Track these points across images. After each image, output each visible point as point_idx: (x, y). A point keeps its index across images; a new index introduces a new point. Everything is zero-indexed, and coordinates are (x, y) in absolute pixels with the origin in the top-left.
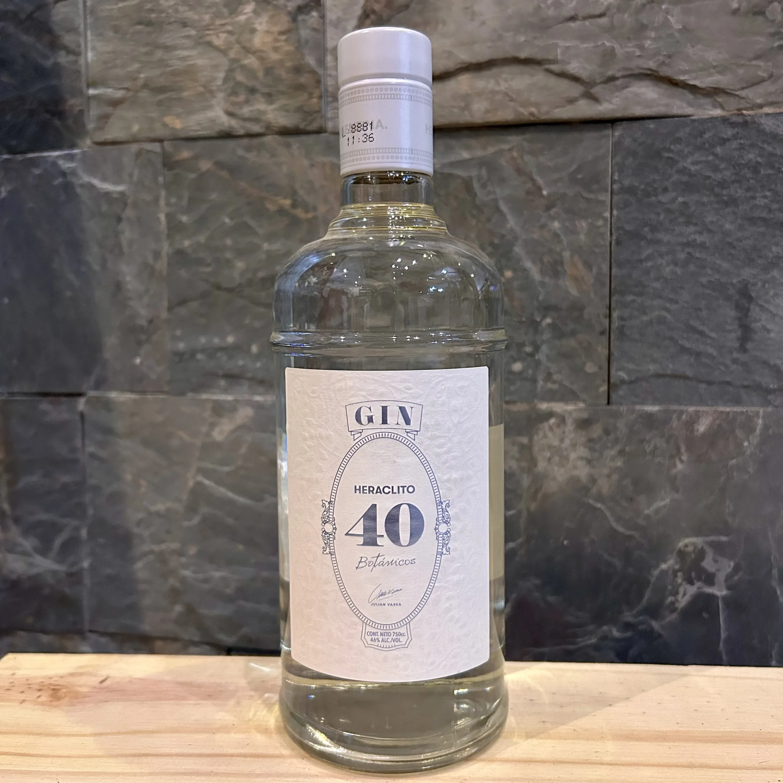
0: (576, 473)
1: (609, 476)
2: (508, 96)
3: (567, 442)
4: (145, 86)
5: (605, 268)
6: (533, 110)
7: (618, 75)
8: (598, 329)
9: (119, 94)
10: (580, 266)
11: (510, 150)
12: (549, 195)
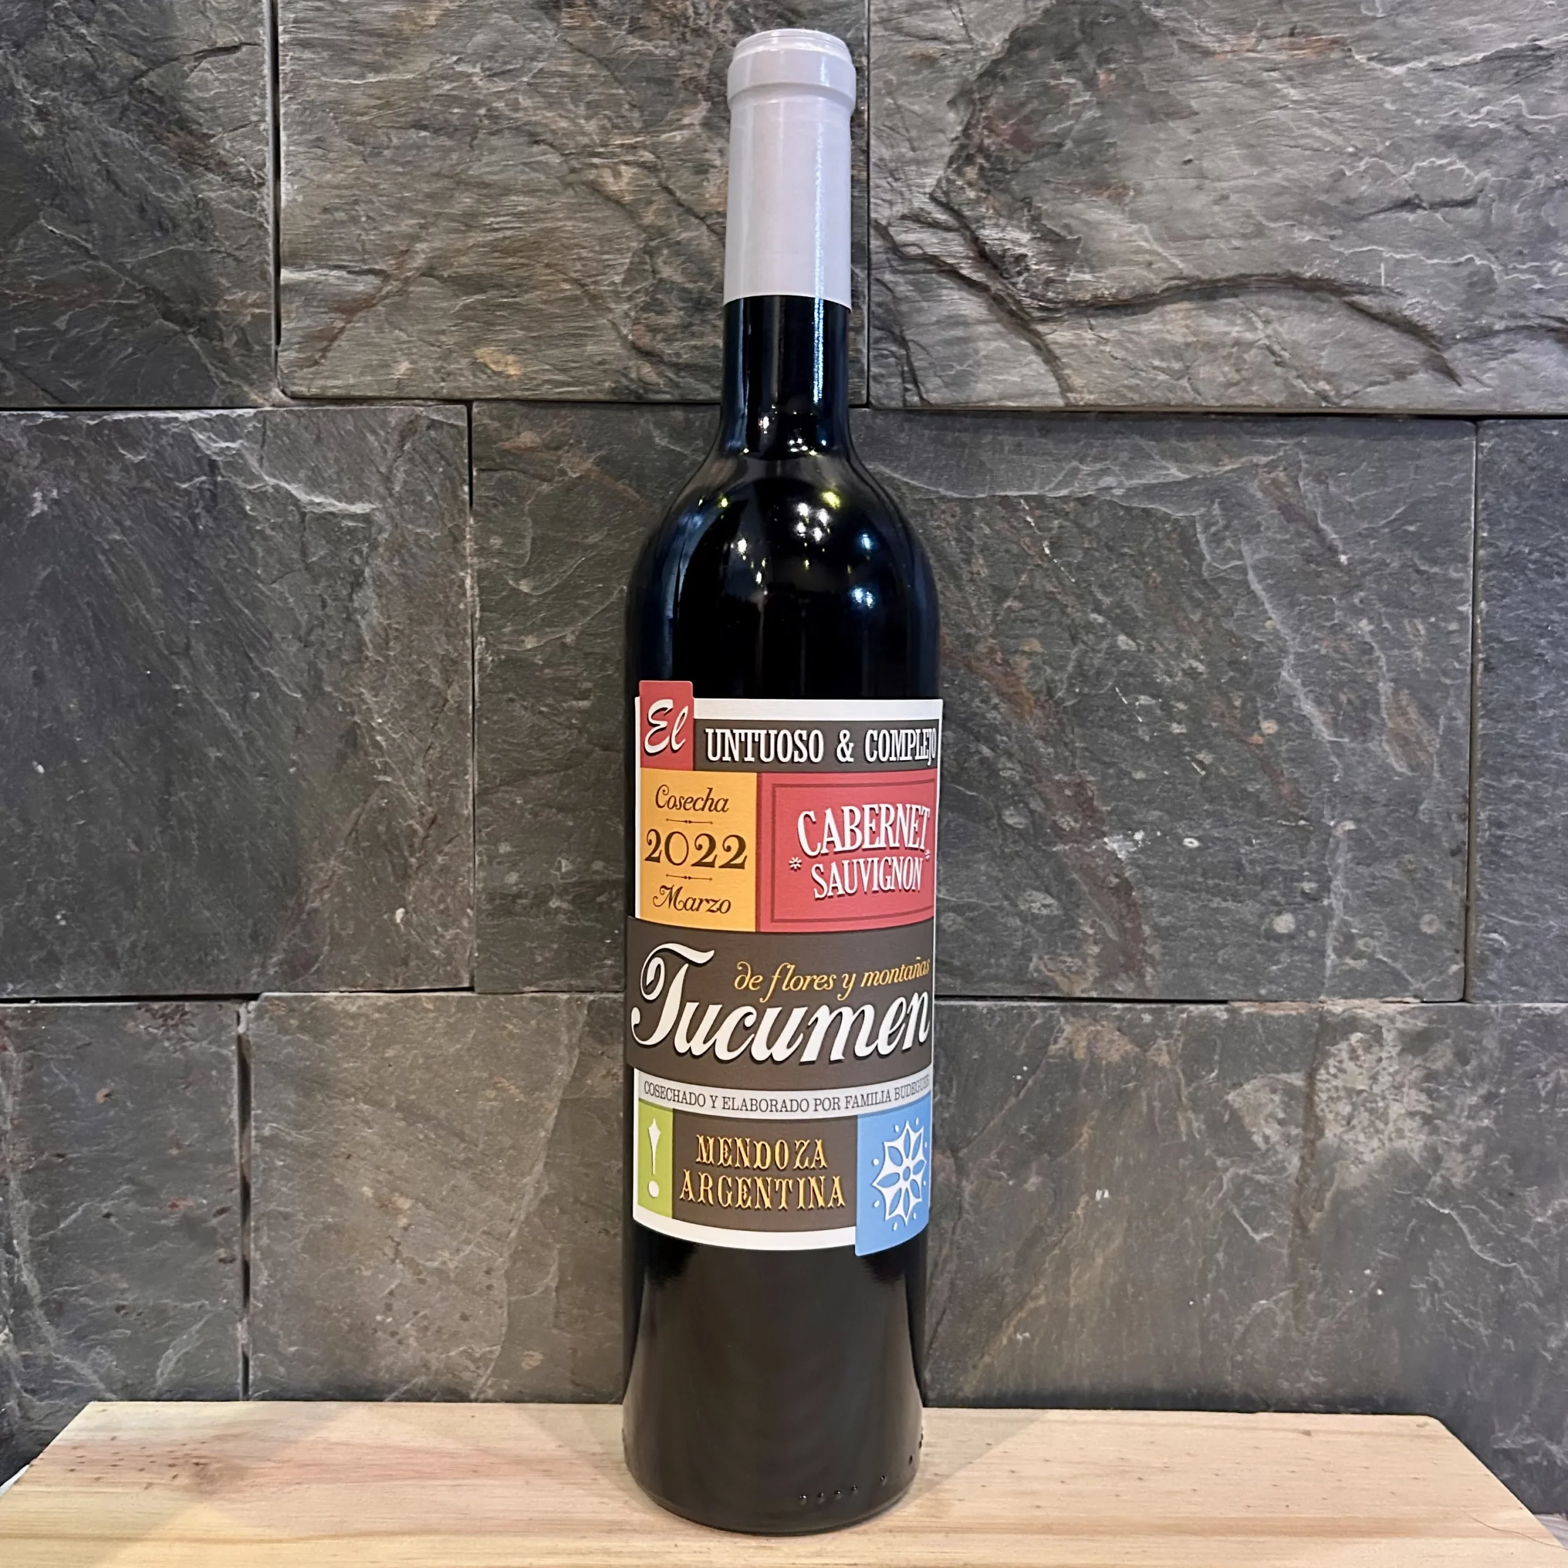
0: (1399, 1144)
1: (1465, 1149)
2: (1273, 353)
3: (1385, 1080)
4: (429, 272)
5: (1462, 721)
6: (1323, 385)
7: (1499, 326)
8: (1446, 845)
9: (363, 286)
10: (1413, 713)
11: (1271, 466)
12: (1350, 564)
